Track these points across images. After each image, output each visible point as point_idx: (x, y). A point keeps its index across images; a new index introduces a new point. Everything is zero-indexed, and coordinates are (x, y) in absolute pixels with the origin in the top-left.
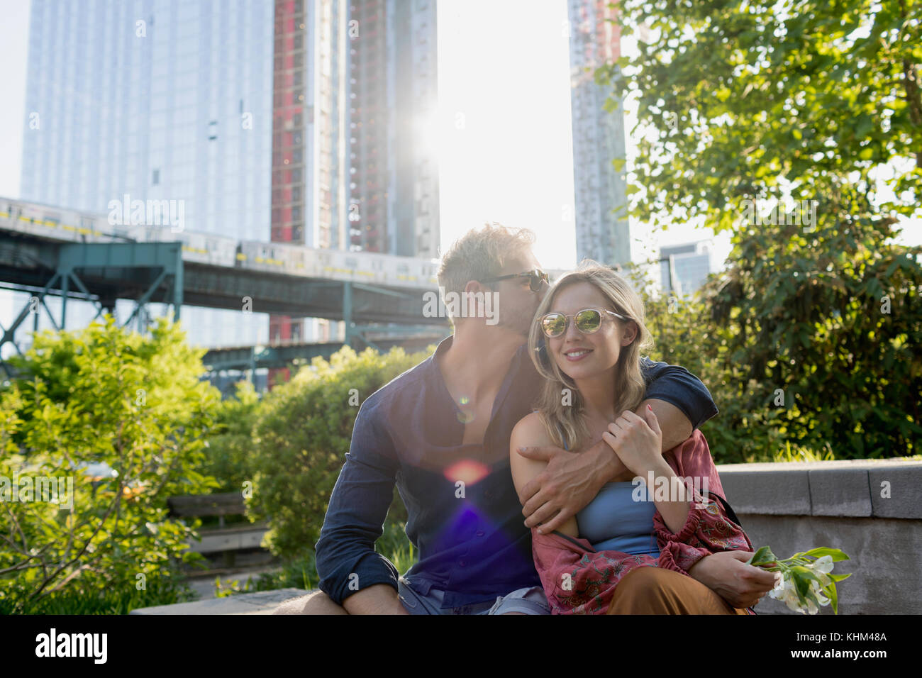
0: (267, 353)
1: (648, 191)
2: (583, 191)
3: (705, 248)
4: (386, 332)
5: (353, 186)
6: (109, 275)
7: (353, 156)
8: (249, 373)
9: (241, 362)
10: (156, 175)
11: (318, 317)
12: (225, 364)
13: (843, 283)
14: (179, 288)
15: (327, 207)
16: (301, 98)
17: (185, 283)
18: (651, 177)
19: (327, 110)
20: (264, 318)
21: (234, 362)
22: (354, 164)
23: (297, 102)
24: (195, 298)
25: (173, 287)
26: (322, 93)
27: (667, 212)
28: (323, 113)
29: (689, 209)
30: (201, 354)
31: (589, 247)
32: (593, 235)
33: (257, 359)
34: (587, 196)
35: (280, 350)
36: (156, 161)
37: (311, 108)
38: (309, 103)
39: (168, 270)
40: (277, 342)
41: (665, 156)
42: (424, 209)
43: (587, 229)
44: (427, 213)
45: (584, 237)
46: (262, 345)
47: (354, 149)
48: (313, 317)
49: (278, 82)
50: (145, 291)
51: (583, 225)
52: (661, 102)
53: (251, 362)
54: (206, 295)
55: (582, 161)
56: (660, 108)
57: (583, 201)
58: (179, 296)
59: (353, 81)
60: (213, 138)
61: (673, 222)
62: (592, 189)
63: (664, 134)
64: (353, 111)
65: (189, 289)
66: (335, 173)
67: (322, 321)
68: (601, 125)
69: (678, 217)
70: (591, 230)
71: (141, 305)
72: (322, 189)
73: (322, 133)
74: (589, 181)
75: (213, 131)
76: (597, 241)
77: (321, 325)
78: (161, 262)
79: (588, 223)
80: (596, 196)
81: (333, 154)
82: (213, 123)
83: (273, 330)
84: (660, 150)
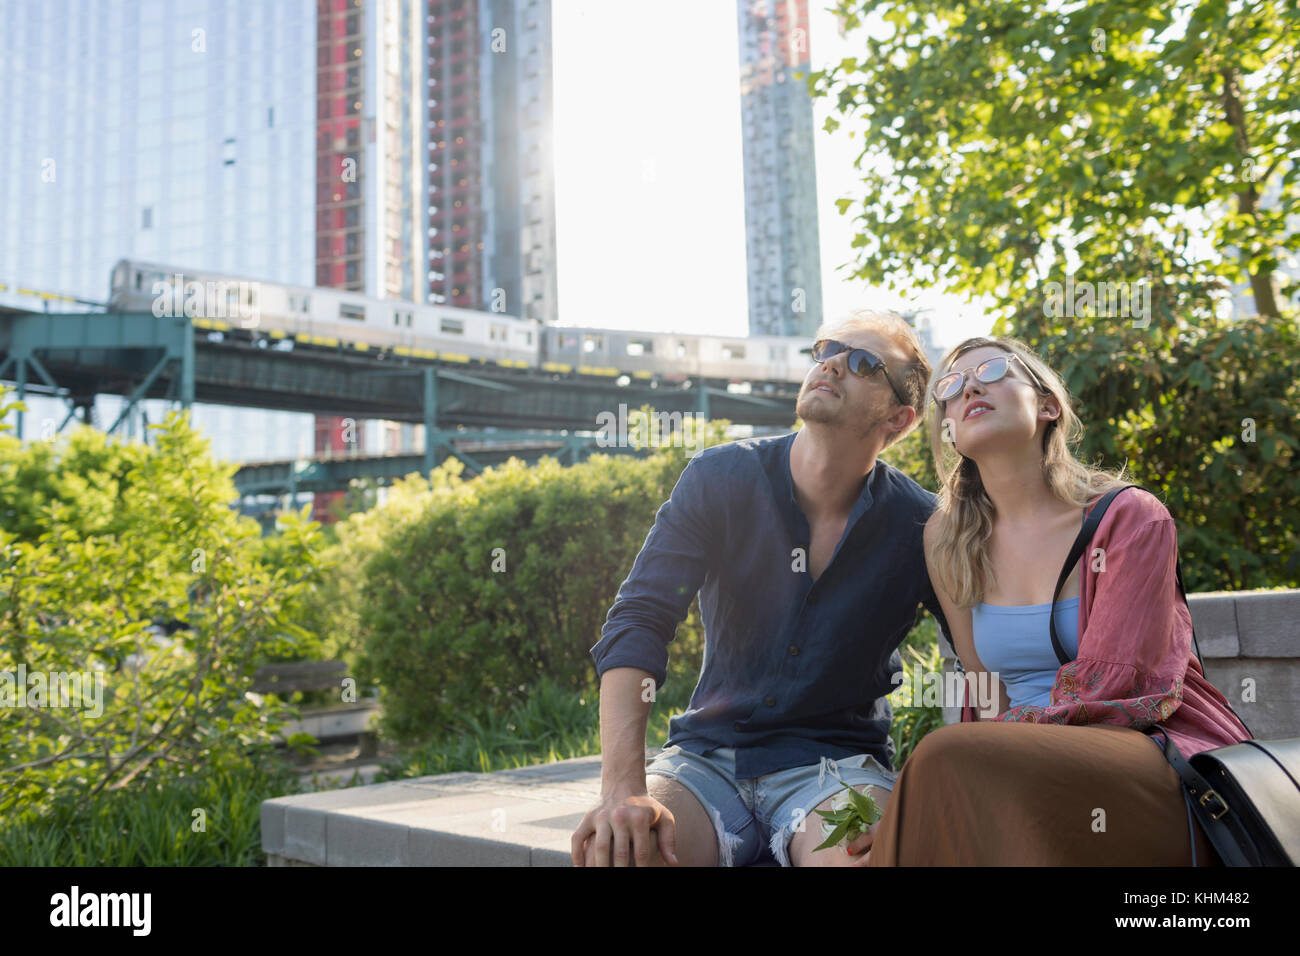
0: (313, 470)
1: (882, 243)
2: (757, 241)
3: (926, 321)
4: (482, 440)
5: (433, 232)
6: (86, 359)
7: (433, 189)
8: (287, 499)
9: (276, 483)
10: (147, 215)
11: (386, 419)
12: (254, 486)
13: (1158, 367)
14: (189, 379)
15: (396, 262)
16: (357, 106)
17: (197, 372)
18: (885, 224)
19: (396, 123)
20: (306, 421)
21: (265, 484)
22: (435, 201)
23: (352, 111)
24: (210, 392)
25: (179, 377)
26: (388, 98)
27: (907, 273)
28: (389, 128)
29: (936, 268)
30: (231, 471)
31: (766, 319)
32: (772, 303)
33: (299, 479)
34: (763, 248)
35: (332, 465)
36: (146, 195)
37: (373, 120)
38: (369, 113)
39: (172, 353)
40: (328, 455)
41: (903, 196)
42: (535, 265)
43: (763, 295)
44: (538, 272)
45: (759, 305)
46: (305, 459)
47: (435, 179)
48: (378, 418)
49: (324, 83)
50: (138, 382)
51: (758, 289)
52: (899, 122)
53: (290, 483)
54: (227, 387)
55: (756, 199)
56: (897, 130)
57: (757, 255)
58: (188, 390)
59: (432, 82)
60: (230, 163)
61: (914, 286)
62: (770, 238)
63: (900, 165)
64: (432, 124)
65: (202, 379)
66: (407, 215)
67: (391, 424)
68: (783, 148)
69: (922, 279)
70: (768, 295)
71: (133, 403)
72: (388, 237)
73: (388, 156)
74: (766, 228)
75: (230, 152)
76: (777, 311)
77: (389, 430)
78: (161, 342)
79: (764, 286)
80: (777, 248)
81: (405, 188)
82: (230, 141)
83: (321, 438)
84: (895, 187)
